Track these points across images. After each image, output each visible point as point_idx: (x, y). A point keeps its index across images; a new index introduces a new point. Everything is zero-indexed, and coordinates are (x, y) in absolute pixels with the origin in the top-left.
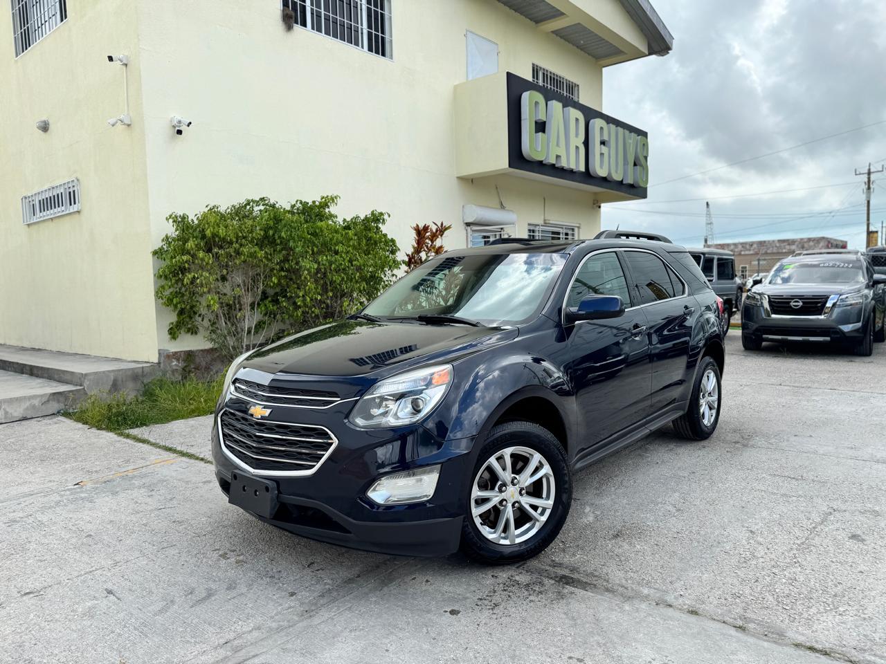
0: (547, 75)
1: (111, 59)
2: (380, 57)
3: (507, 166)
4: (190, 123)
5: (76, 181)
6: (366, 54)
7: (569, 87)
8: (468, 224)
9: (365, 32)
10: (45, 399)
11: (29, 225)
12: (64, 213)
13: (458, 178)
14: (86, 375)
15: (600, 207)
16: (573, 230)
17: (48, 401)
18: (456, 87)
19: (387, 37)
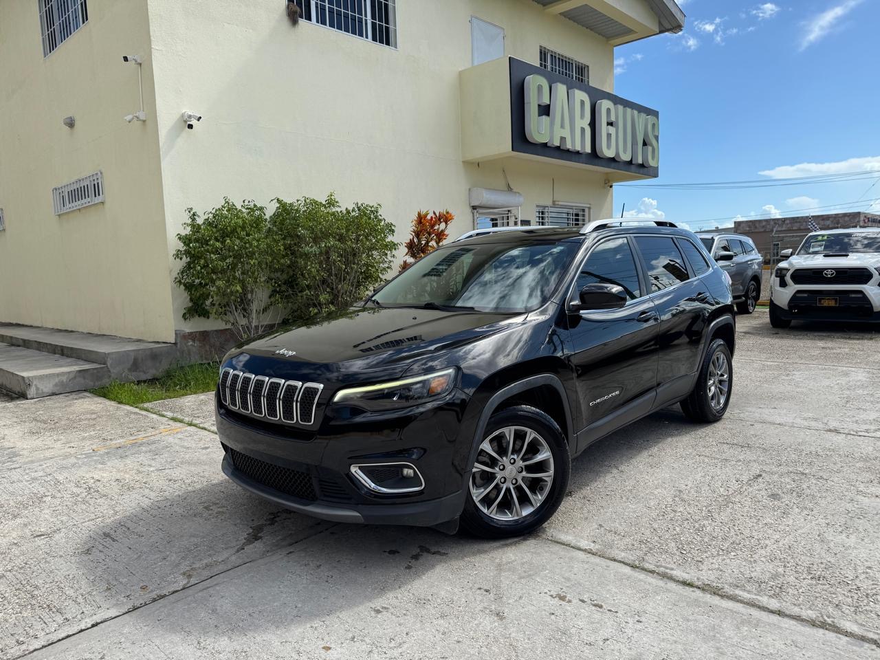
0: (555, 57)
1: (126, 59)
2: (384, 46)
3: (511, 150)
4: (200, 118)
5: (99, 174)
6: (370, 43)
7: (579, 68)
8: (474, 208)
9: (369, 23)
10: (72, 376)
11: (59, 215)
12: (91, 204)
13: (464, 162)
14: (109, 354)
15: (611, 187)
16: (584, 210)
17: (75, 377)
18: (460, 73)
19: (391, 27)
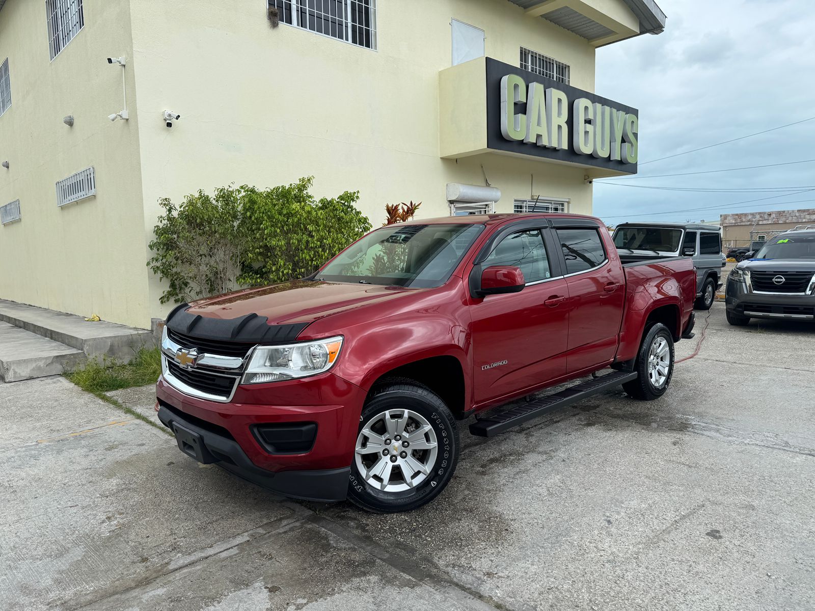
0: (536, 57)
1: (110, 61)
2: (364, 48)
3: (486, 146)
4: (179, 116)
5: (92, 169)
6: (350, 46)
7: (559, 68)
8: (451, 202)
9: (350, 25)
10: (49, 361)
11: (61, 207)
12: (85, 197)
13: (442, 158)
14: (86, 340)
15: (591, 182)
16: (563, 205)
17: (52, 363)
18: (441, 73)
19: (372, 29)
